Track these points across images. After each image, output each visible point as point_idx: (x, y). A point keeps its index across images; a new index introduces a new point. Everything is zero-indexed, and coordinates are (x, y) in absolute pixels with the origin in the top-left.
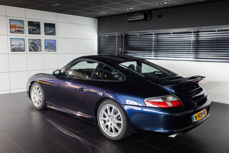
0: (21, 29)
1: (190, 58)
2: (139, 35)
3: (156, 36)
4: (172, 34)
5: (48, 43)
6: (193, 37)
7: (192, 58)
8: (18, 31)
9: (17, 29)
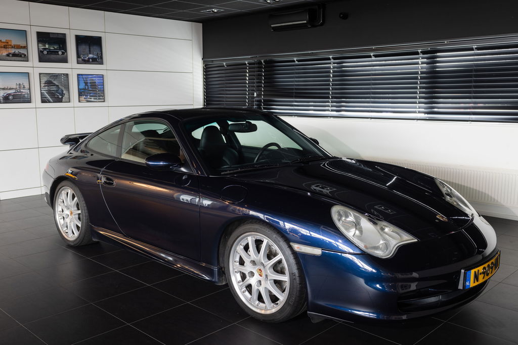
0: (22, 51)
1: (415, 112)
2: (298, 61)
3: (337, 63)
4: (373, 58)
5: (86, 84)
6: (423, 63)
7: (419, 112)
8: (14, 55)
9: (12, 51)
